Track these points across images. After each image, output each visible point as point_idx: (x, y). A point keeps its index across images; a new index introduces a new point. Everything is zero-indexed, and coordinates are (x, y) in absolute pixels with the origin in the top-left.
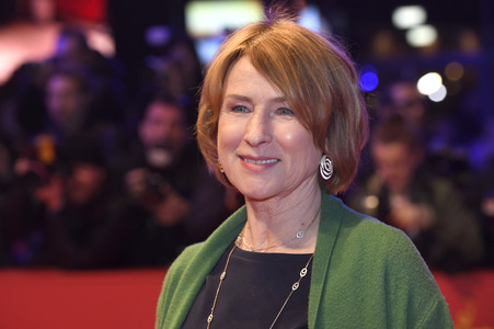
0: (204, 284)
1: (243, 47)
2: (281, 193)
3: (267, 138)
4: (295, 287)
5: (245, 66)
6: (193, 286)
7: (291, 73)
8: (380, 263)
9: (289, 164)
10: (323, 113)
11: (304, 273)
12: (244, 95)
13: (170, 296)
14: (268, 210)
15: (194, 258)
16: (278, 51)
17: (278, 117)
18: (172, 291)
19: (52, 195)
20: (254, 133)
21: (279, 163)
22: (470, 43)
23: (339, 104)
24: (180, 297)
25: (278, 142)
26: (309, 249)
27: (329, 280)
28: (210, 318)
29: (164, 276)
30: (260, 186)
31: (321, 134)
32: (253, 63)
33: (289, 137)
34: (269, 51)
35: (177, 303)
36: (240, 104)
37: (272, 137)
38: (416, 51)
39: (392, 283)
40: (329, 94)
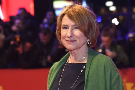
0: (59, 72)
1: (65, 12)
2: (78, 48)
3: (72, 35)
4: (82, 71)
5: (66, 17)
6: (56, 72)
7: (77, 18)
8: (103, 65)
9: (78, 42)
10: (86, 28)
11: (84, 67)
12: (66, 24)
13: (51, 75)
14: (74, 53)
15: (57, 65)
16: (74, 13)
17: (75, 30)
18: (51, 74)
19: (20, 49)
20: (69, 34)
21: (76, 41)
22: (125, 10)
23: (90, 25)
24: (53, 75)
25: (75, 36)
26: (85, 62)
27: (90, 69)
28: (60, 81)
29: (49, 70)
30: (72, 47)
31: (86, 33)
32: (67, 16)
33: (78, 35)
34: (72, 13)
35: (52, 76)
36: (65, 27)
37: (73, 35)
38: (111, 12)
39: (106, 70)
40: (88, 23)
